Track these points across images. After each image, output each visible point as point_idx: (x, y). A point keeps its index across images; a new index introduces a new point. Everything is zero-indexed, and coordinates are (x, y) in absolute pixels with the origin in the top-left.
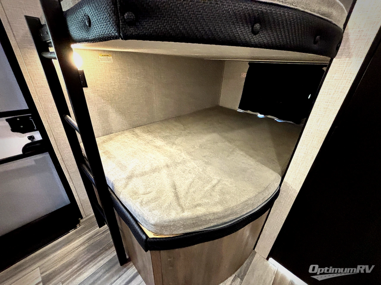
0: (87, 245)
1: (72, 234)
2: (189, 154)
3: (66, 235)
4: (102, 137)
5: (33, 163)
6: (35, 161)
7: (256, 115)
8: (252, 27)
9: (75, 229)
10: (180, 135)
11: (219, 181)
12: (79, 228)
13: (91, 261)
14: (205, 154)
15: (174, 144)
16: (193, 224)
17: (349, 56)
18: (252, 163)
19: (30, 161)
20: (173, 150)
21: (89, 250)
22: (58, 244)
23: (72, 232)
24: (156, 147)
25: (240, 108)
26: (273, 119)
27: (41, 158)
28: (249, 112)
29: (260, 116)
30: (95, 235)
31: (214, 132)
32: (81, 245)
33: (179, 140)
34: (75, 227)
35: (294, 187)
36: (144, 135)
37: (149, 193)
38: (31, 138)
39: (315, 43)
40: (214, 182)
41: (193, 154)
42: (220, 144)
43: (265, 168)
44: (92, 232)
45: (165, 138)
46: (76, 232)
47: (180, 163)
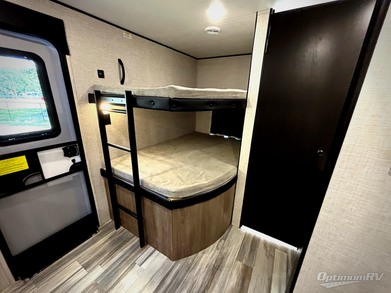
0: (110, 241)
1: (95, 237)
2: (183, 162)
3: (90, 238)
4: (118, 158)
5: (72, 179)
6: (73, 177)
7: (223, 137)
8: (210, 105)
9: (96, 234)
10: (173, 153)
11: (204, 173)
12: (99, 232)
13: (117, 250)
14: (193, 162)
15: (170, 158)
16: (194, 190)
17: (251, 107)
18: (221, 163)
19: (70, 178)
20: (171, 161)
21: (113, 243)
22: (87, 244)
23: (94, 236)
24: (160, 161)
25: (211, 132)
26: (235, 139)
27: (76, 176)
28: (218, 135)
29: (226, 137)
30: (115, 234)
31: (196, 149)
32: (106, 242)
33: (173, 155)
34: (96, 233)
35: (244, 172)
36: (148, 154)
37: (166, 181)
38: (73, 161)
39: (233, 106)
40: (201, 173)
41: (185, 162)
42: (201, 155)
43: (228, 165)
44: (110, 234)
45: (163, 155)
46: (98, 236)
47: (179, 167)
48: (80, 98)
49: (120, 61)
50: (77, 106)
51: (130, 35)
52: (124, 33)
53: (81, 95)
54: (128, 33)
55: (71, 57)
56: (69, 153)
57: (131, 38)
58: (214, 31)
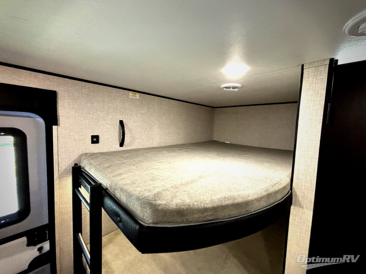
38: (40, 249)
48: (61, 171)
49: (121, 123)
50: (56, 180)
51: (138, 95)
52: (131, 94)
53: (64, 168)
54: (135, 93)
55: (59, 127)
56: (36, 239)
57: (138, 98)
58: (232, 88)
